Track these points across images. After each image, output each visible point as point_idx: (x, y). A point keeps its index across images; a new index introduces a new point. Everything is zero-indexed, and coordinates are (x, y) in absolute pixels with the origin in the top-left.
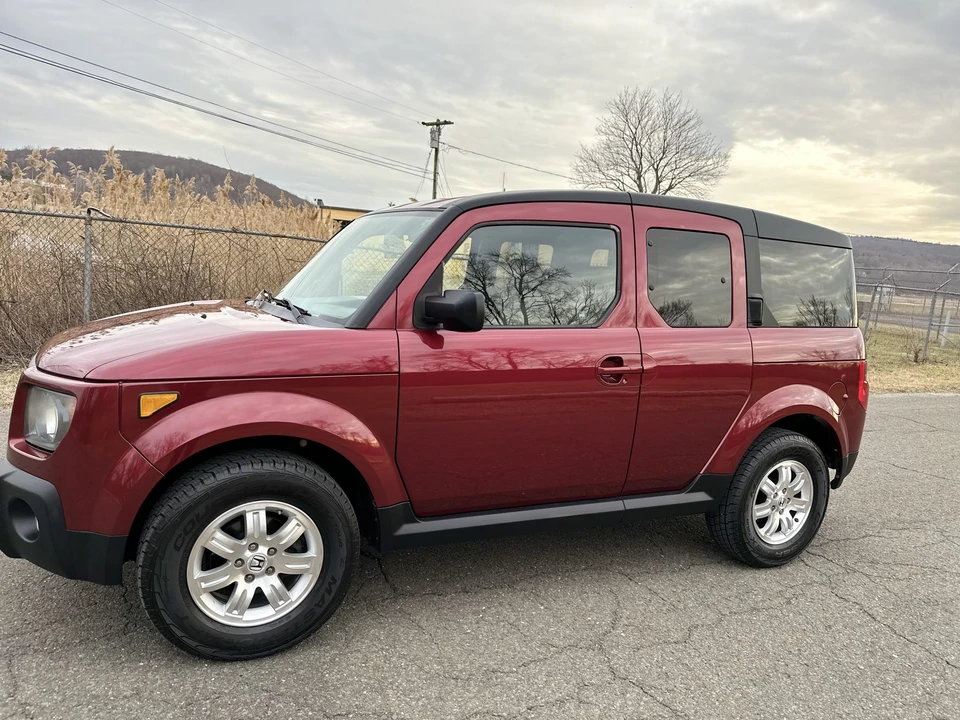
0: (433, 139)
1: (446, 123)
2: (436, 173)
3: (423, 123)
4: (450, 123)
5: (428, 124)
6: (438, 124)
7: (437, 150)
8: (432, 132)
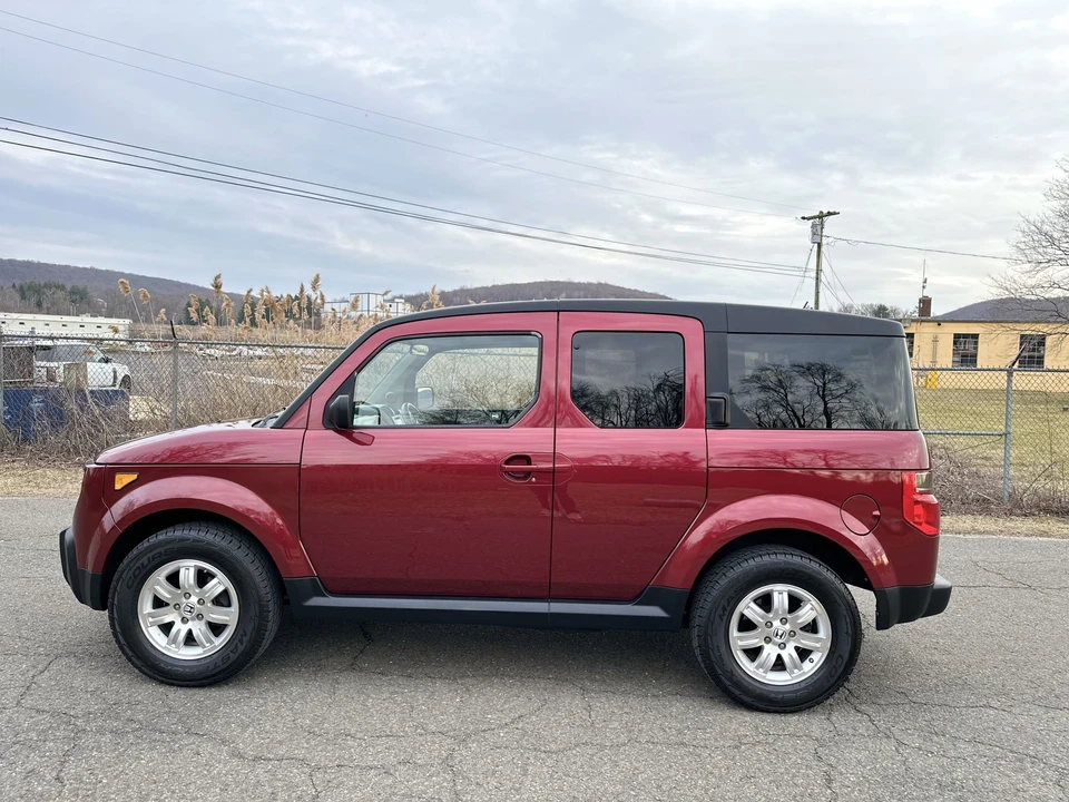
0: (814, 234)
1: (829, 214)
2: (818, 270)
3: (803, 218)
4: (835, 213)
5: (809, 219)
6: (821, 216)
7: (819, 245)
8: (813, 226)
